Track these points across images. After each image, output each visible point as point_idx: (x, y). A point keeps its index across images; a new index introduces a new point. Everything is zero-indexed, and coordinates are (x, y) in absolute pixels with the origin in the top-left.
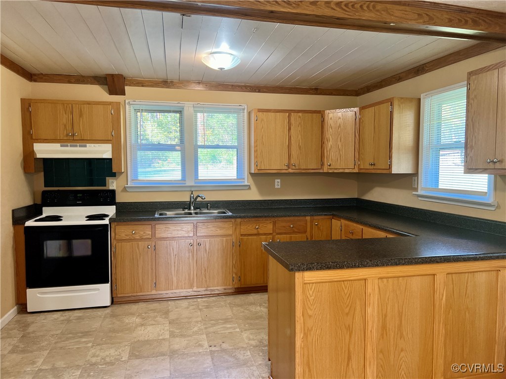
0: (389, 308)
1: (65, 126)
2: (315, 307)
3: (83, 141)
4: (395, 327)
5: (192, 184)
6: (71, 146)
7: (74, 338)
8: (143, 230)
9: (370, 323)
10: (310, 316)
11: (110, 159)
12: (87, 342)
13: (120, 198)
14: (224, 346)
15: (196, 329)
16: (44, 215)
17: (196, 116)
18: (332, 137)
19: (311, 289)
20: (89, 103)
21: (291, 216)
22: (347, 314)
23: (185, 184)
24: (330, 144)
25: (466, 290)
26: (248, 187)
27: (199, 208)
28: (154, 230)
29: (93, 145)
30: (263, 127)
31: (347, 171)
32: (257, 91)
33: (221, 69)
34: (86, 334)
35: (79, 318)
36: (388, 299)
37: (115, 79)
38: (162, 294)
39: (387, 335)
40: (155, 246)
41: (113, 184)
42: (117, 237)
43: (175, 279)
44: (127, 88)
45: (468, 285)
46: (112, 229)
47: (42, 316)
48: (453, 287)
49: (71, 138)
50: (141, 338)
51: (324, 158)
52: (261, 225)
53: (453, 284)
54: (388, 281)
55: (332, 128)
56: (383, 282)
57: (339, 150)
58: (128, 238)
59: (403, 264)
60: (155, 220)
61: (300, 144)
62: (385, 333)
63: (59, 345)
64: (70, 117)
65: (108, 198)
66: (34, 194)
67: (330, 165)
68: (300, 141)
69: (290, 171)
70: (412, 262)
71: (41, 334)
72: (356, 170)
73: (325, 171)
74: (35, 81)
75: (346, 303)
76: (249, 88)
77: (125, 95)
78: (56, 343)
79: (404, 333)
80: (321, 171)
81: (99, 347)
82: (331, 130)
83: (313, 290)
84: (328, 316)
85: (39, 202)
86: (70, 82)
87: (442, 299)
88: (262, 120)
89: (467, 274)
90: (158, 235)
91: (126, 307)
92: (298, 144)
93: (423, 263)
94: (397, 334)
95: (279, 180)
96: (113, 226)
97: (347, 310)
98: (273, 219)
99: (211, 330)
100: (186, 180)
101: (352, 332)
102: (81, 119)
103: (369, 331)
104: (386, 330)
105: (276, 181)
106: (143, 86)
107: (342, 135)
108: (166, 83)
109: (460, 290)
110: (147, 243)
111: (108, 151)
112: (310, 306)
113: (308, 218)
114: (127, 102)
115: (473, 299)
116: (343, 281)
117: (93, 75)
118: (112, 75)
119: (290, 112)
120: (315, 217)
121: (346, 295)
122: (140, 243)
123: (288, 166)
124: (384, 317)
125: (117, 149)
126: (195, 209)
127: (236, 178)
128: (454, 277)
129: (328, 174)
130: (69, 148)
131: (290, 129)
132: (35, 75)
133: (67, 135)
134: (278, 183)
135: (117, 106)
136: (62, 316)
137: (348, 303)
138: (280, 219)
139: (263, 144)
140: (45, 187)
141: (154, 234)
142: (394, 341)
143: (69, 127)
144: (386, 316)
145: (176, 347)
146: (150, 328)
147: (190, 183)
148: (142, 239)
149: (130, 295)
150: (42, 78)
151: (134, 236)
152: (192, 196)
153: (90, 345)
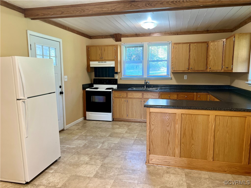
0: (187, 126)
1: (99, 55)
2: (155, 121)
3: (105, 60)
4: (190, 134)
5: (146, 77)
6: (104, 62)
7: (96, 128)
8: (123, 94)
9: (177, 131)
10: (153, 125)
11: (114, 67)
12: (99, 130)
13: (119, 82)
14: (142, 138)
15: (136, 132)
16: (94, 87)
17: (149, 48)
18: (212, 54)
19: (153, 115)
20: (107, 46)
21: (186, 92)
22: (168, 126)
23: (143, 77)
24: (211, 58)
25: (227, 124)
26: (171, 79)
27: (148, 87)
28: (127, 94)
29: (108, 62)
30: (176, 51)
31: (218, 71)
32: (176, 34)
33: (149, 29)
34: (100, 128)
35: (101, 123)
36: (187, 123)
37: (117, 35)
38: (130, 119)
39: (186, 137)
40: (127, 101)
41: (116, 77)
42: (114, 96)
43: (135, 114)
44: (122, 39)
45: (228, 122)
46: (113, 93)
47: (90, 121)
48: (220, 122)
49: (101, 59)
50: (116, 132)
51: (208, 65)
52: (171, 95)
53: (220, 120)
54: (186, 115)
55: (212, 50)
56: (184, 116)
57: (215, 61)
58: (118, 97)
59: (192, 109)
60: (127, 91)
61: (195, 58)
62: (185, 136)
63: (91, 130)
64: (101, 51)
65: (115, 82)
66: (91, 80)
67: (210, 68)
68: (195, 57)
69: (190, 71)
70: (197, 108)
71: (88, 126)
72: (223, 71)
73: (208, 71)
74: (92, 39)
75: (167, 122)
76: (172, 34)
77: (121, 41)
78: (90, 129)
79: (194, 138)
80: (206, 71)
81: (101, 132)
82: (211, 51)
83: (154, 115)
84: (160, 126)
85: (93, 83)
86: (102, 38)
87: (213, 126)
88: (176, 48)
89: (227, 117)
90: (129, 97)
91: (117, 122)
92: (194, 58)
93: (202, 109)
94: (191, 137)
95: (186, 76)
96: (113, 92)
97: (168, 125)
98: (177, 93)
99: (141, 133)
100: (144, 75)
101: (170, 133)
102: (105, 52)
103: (177, 134)
104: (185, 135)
105: (185, 76)
106: (128, 37)
107: (217, 53)
108: (137, 35)
109: (223, 123)
110: (125, 99)
111: (113, 64)
112: (153, 121)
113: (195, 93)
114: (122, 44)
115: (231, 128)
116: (166, 113)
117: (110, 35)
118: (116, 34)
119: (190, 43)
120: (199, 93)
121: (167, 119)
122: (122, 99)
123: (188, 69)
124: (184, 130)
125: (116, 63)
126: (146, 87)
127: (166, 74)
128: (220, 118)
129: (209, 73)
130: (101, 63)
131: (190, 51)
132: (91, 36)
133: (100, 58)
134: (185, 77)
135: (116, 46)
136: (96, 122)
137: (168, 122)
138: (181, 93)
139: (176, 59)
140: (95, 77)
141: (127, 96)
142: (189, 140)
143: (101, 55)
144: (185, 129)
145: (125, 136)
146: (120, 129)
147: (145, 76)
148: (123, 98)
149: (119, 118)
150: (94, 37)
151: (120, 96)
152: (145, 82)
153: (99, 131)
